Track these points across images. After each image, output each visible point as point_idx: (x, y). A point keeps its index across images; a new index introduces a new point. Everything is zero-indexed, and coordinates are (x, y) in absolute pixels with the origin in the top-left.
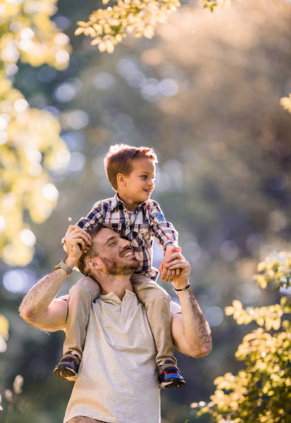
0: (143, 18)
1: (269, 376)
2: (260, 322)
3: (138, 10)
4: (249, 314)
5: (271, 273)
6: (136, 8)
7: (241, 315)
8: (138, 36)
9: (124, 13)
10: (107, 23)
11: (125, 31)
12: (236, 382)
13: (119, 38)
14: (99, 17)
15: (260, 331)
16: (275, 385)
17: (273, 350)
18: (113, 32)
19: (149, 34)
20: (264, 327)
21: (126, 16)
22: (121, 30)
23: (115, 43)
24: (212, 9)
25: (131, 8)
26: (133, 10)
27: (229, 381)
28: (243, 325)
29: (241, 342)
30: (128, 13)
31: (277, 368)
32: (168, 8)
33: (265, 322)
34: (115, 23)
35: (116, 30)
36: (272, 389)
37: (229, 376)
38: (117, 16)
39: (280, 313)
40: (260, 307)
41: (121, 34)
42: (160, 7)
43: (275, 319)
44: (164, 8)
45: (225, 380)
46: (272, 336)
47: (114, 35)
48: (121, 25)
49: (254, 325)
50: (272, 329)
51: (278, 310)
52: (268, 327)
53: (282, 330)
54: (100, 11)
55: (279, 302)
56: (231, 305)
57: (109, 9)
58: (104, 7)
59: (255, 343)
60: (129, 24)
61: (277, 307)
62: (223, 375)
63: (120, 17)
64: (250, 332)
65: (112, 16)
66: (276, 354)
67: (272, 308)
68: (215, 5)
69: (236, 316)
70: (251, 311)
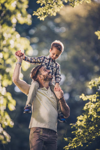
0: (53, 10)
1: (93, 115)
2: (90, 100)
3: (51, 8)
4: (87, 97)
5: (93, 85)
6: (51, 7)
7: (84, 98)
8: (51, 15)
9: (47, 8)
10: (42, 11)
11: (48, 14)
12: (83, 118)
13: (46, 16)
14: (40, 10)
15: (90, 102)
16: (95, 118)
17: (94, 108)
18: (44, 14)
19: (55, 14)
20: (91, 101)
21: (48, 9)
22: (46, 14)
23: (45, 17)
24: (73, 7)
25: (49, 7)
26: (50, 8)
27: (81, 118)
28: (85, 101)
29: (84, 106)
30: (48, 8)
31: (95, 113)
32: (60, 7)
33: (91, 100)
34: (45, 11)
35: (45, 14)
36: (94, 119)
37: (81, 116)
38: (45, 9)
39: (96, 97)
40: (90, 95)
41: (46, 15)
42: (58, 6)
43: (94, 98)
44: (59, 7)
45: (80, 117)
46: (94, 104)
47: (44, 15)
48: (46, 12)
49: (88, 101)
50: (94, 101)
51: (95, 96)
52: (93, 101)
53: (97, 102)
54: (40, 8)
55: (96, 94)
56: (81, 95)
57: (43, 7)
58: (41, 7)
59: (89, 106)
60: (49, 12)
61: (95, 95)
62: (79, 116)
63: (46, 10)
64: (87, 103)
65: (44, 10)
66: (95, 109)
67: (94, 95)
68: (74, 5)
69: (83, 98)
70: (87, 96)
